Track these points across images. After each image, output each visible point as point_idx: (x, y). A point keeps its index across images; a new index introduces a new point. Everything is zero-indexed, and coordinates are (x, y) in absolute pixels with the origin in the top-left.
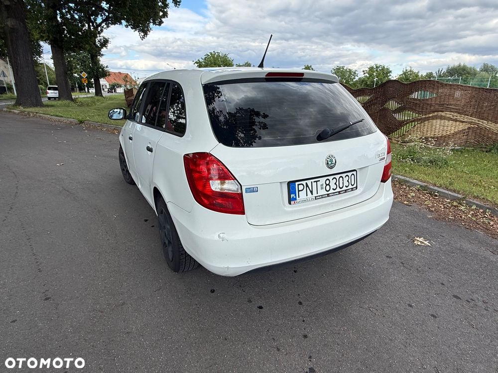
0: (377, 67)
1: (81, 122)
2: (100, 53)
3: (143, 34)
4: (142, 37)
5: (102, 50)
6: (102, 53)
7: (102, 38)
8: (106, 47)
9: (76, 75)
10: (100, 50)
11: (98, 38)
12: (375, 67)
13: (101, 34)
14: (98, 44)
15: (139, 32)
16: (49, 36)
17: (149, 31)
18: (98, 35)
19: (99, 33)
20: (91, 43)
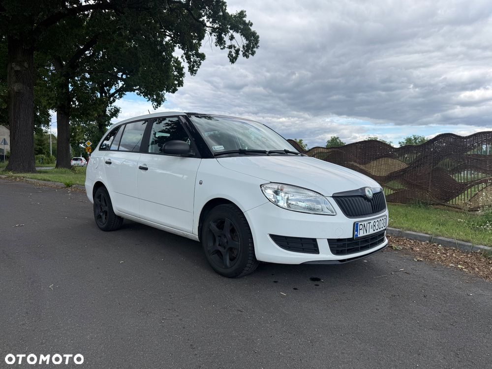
0: (415, 139)
1: (68, 186)
2: (109, 123)
3: (156, 104)
4: (155, 106)
5: (112, 119)
6: (111, 122)
7: (113, 107)
8: (116, 117)
9: (82, 145)
10: (110, 120)
11: (109, 108)
12: (413, 139)
13: (113, 104)
14: (108, 113)
15: (152, 101)
16: (56, 103)
17: (163, 101)
18: (109, 105)
19: (111, 103)
20: (99, 110)
